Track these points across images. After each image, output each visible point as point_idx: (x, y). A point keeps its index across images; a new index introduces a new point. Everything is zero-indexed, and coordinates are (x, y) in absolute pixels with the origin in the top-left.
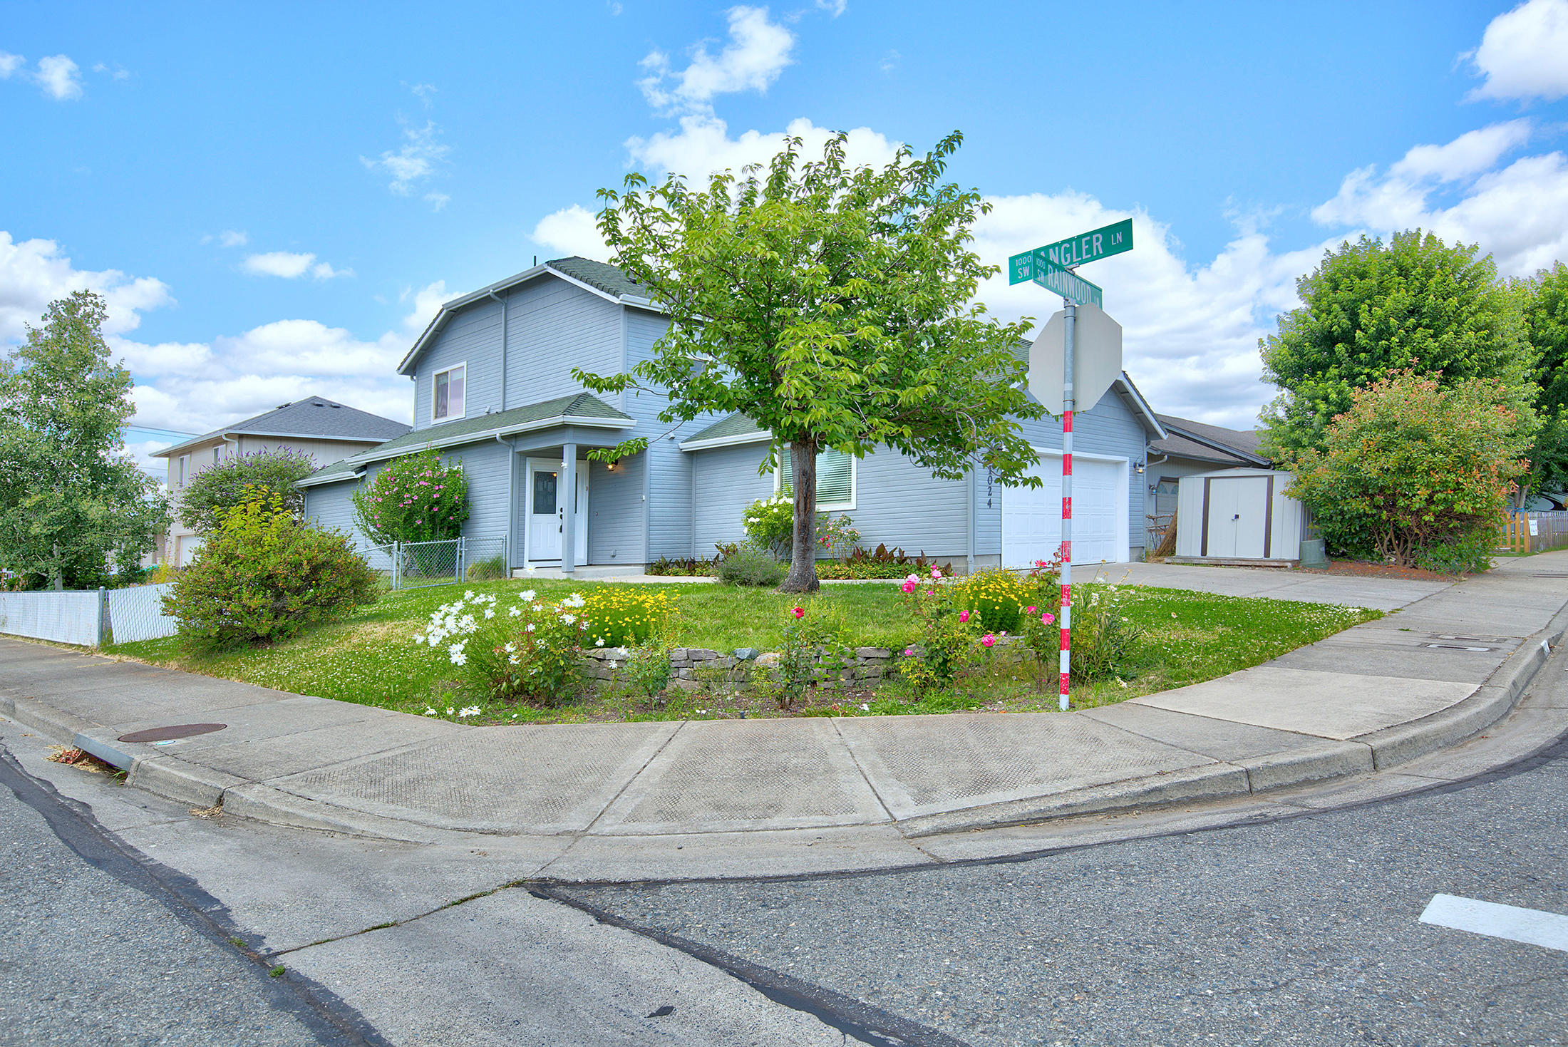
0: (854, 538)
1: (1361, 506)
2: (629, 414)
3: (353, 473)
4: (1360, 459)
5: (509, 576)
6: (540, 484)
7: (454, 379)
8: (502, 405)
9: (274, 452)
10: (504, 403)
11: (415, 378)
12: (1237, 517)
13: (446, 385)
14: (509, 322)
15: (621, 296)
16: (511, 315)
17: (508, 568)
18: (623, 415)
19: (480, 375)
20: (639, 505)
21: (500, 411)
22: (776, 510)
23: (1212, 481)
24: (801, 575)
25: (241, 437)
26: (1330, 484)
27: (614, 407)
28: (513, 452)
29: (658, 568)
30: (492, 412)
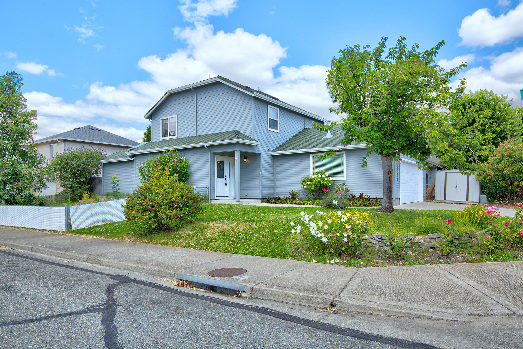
0: (348, 190)
1: (503, 184)
2: (256, 140)
3: (130, 158)
4: (504, 168)
5: (210, 202)
6: (218, 166)
7: (170, 122)
8: (196, 133)
9: (88, 148)
10: (197, 132)
11: (151, 120)
12: (456, 186)
13: (167, 124)
14: (198, 100)
15: (255, 93)
16: (199, 97)
17: (210, 199)
18: (254, 140)
19: (184, 121)
20: (258, 175)
21: (195, 136)
22: (319, 179)
23: (447, 173)
24: (389, 206)
25: (65, 141)
26: (494, 176)
27: (250, 136)
28: (211, 153)
29: (267, 201)
30: (190, 136)
